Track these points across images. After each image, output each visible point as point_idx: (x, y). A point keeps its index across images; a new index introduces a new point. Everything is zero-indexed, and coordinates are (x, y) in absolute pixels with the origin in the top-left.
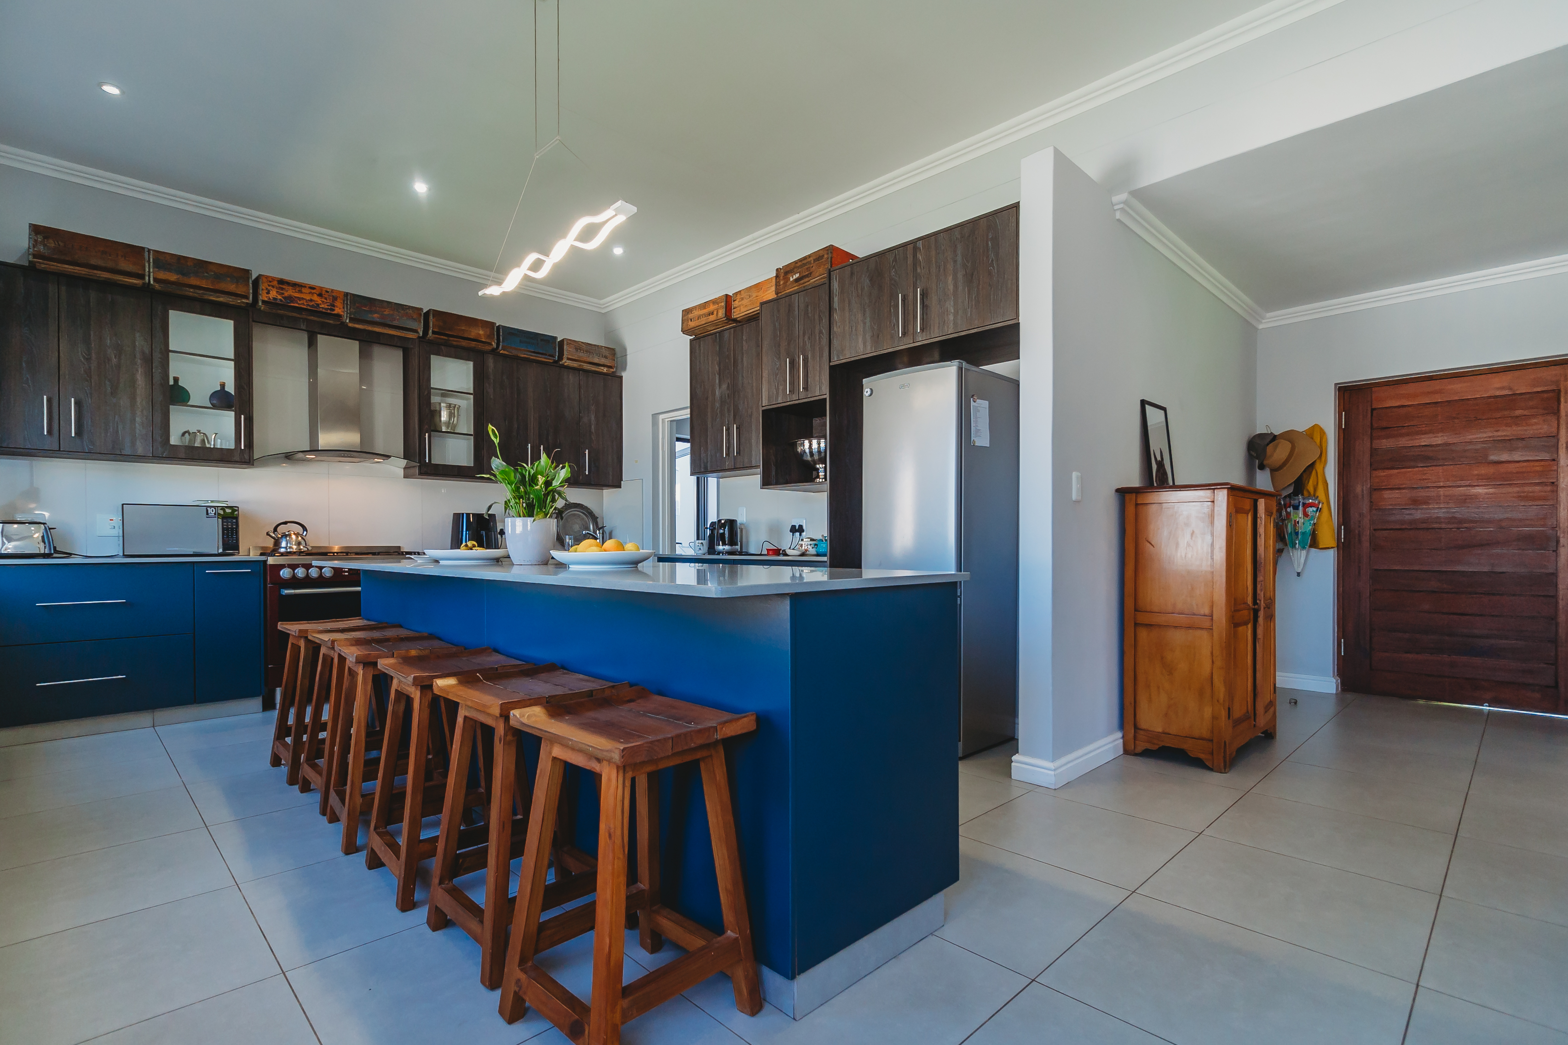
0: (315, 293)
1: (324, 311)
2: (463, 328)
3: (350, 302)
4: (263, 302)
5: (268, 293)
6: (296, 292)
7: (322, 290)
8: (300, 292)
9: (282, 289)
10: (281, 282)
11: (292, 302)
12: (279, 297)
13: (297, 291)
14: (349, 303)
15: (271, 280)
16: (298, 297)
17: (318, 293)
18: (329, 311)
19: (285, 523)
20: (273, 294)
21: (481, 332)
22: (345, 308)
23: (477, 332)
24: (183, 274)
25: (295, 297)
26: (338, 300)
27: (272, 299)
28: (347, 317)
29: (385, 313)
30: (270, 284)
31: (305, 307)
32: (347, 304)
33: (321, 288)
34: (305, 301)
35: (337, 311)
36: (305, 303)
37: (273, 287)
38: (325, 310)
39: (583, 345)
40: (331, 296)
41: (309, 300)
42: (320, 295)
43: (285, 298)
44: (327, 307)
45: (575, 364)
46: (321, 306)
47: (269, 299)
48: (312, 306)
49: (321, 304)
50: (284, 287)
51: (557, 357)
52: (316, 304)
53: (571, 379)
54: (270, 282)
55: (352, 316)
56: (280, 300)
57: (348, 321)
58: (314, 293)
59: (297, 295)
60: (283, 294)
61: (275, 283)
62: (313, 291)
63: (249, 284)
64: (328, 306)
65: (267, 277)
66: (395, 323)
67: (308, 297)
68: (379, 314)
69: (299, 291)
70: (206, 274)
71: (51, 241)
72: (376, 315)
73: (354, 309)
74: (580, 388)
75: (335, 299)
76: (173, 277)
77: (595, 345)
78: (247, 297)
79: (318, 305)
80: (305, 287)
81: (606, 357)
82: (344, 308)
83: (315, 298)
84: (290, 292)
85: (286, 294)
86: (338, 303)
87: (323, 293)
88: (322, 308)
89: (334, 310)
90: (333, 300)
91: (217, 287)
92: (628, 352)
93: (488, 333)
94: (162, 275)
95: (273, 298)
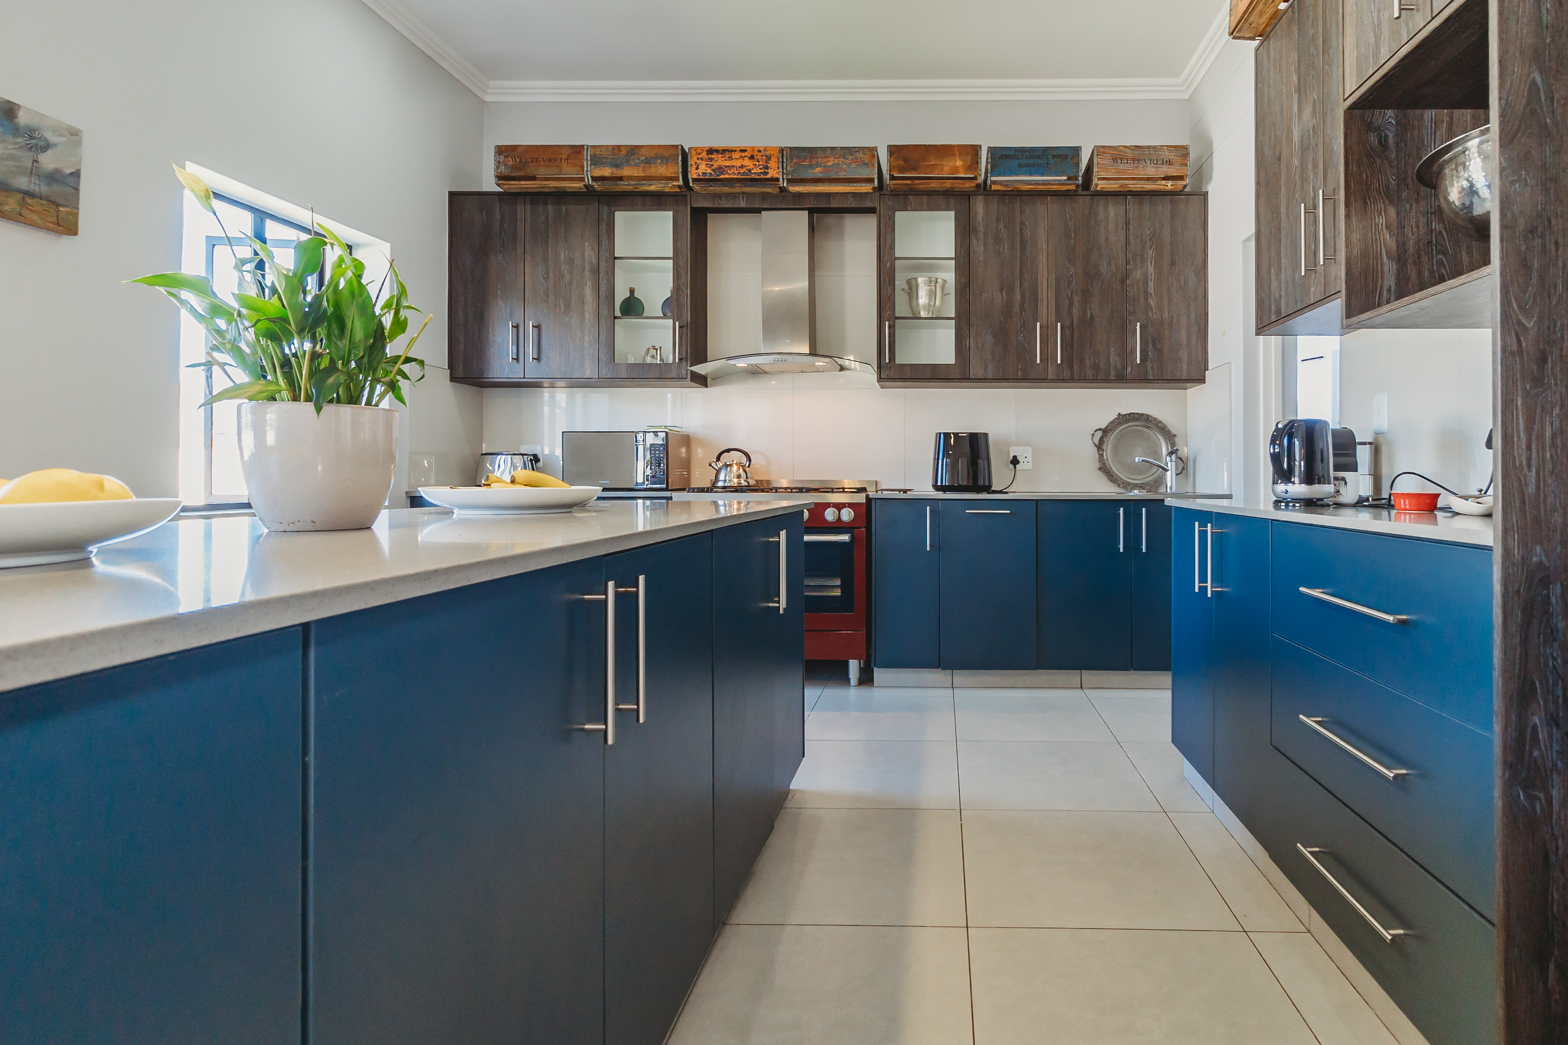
0: (747, 156)
1: (756, 177)
2: (932, 163)
3: (787, 159)
4: (694, 180)
5: (697, 168)
6: (725, 160)
7: (753, 151)
8: (731, 158)
9: (711, 159)
10: (711, 151)
11: (722, 173)
12: (709, 171)
13: (727, 158)
14: (785, 160)
15: (699, 151)
16: (728, 166)
17: (749, 155)
18: (762, 176)
19: (728, 451)
20: (703, 168)
21: (959, 163)
22: (781, 167)
23: (951, 164)
24: (617, 166)
25: (725, 166)
26: (772, 159)
27: (701, 174)
28: (783, 179)
29: (828, 164)
30: (699, 156)
31: (736, 176)
32: (783, 162)
33: (753, 148)
34: (735, 169)
35: (772, 173)
36: (736, 172)
37: (702, 159)
38: (758, 176)
39: (1127, 150)
40: (763, 156)
41: (740, 167)
42: (752, 157)
43: (714, 170)
44: (760, 171)
45: (1113, 186)
46: (752, 172)
47: (699, 175)
48: (743, 174)
49: (753, 169)
50: (712, 156)
51: (1080, 179)
52: (747, 170)
53: (1112, 212)
54: (699, 154)
55: (790, 177)
56: (711, 174)
57: (785, 185)
58: (745, 156)
59: (727, 163)
60: (712, 165)
61: (704, 155)
62: (743, 154)
63: (678, 163)
64: (761, 169)
65: (696, 149)
66: (842, 175)
67: (738, 163)
68: (821, 167)
69: (729, 157)
70: (637, 161)
71: (510, 159)
72: (818, 169)
73: (791, 167)
74: (1127, 223)
75: (769, 158)
76: (607, 172)
77: (1149, 147)
78: (677, 179)
79: (750, 171)
80: (736, 151)
81: (1170, 163)
82: (778, 168)
83: (747, 162)
84: (720, 161)
85: (715, 166)
86: (773, 164)
87: (755, 155)
88: (755, 173)
89: (766, 173)
90: (766, 161)
91: (647, 174)
92: (1215, 146)
93: (969, 163)
94: (598, 172)
95: (703, 173)
